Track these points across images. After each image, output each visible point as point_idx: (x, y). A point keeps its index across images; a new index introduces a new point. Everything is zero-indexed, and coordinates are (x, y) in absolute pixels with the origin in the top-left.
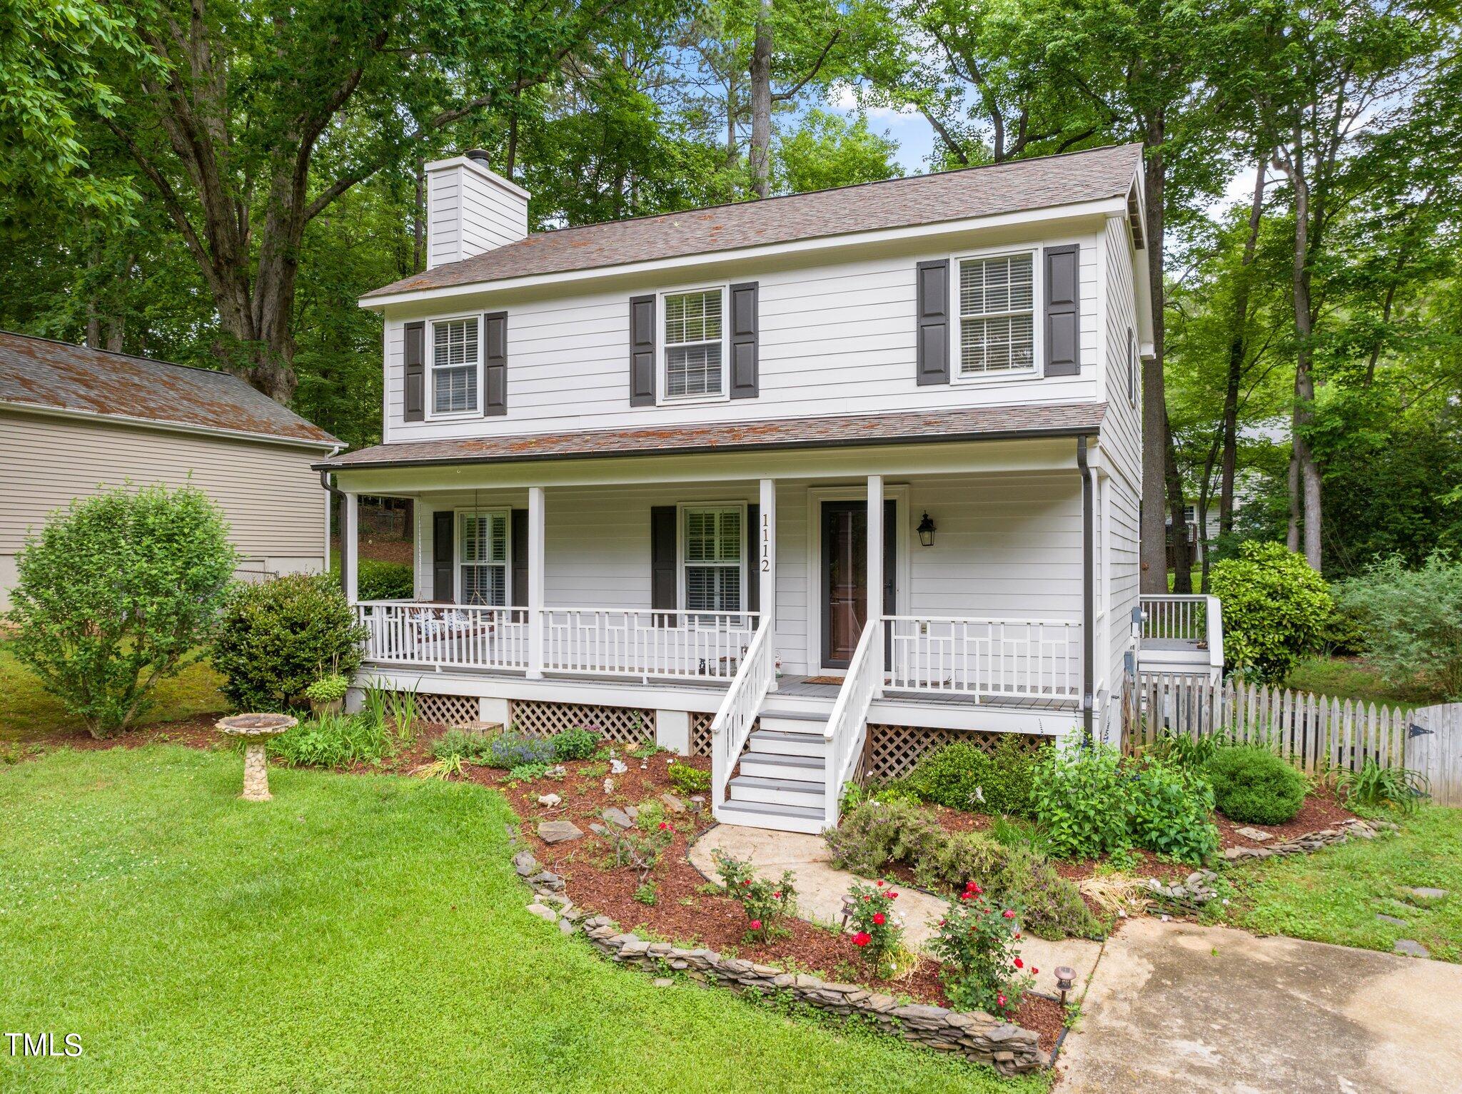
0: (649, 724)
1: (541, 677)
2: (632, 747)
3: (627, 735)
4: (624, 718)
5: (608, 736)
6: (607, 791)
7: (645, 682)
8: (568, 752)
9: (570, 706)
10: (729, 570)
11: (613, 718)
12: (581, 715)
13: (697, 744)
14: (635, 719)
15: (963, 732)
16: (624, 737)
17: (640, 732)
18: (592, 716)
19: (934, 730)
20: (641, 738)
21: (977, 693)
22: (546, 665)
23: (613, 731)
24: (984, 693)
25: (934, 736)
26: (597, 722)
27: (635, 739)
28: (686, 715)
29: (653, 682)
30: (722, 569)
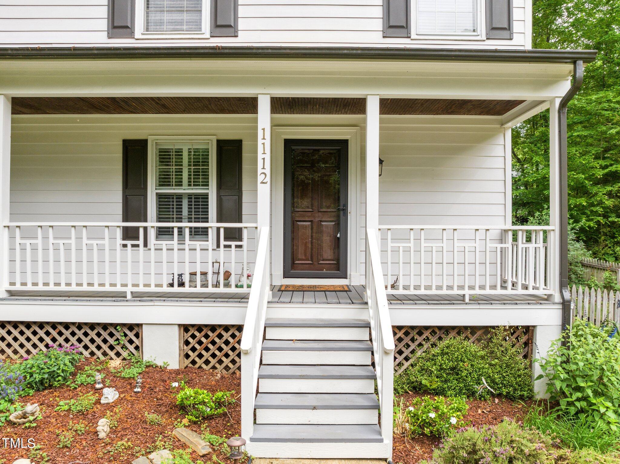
0: (134, 339)
1: (5, 295)
2: (115, 363)
3: (108, 351)
4: (105, 334)
5: (86, 353)
6: (102, 435)
7: (129, 297)
8: (42, 381)
9: (41, 325)
10: (197, 197)
11: (93, 334)
12: (54, 333)
13: (187, 356)
14: (117, 335)
15: (453, 328)
16: (105, 354)
17: (124, 347)
18: (67, 333)
19: (427, 328)
20: (125, 354)
21: (467, 292)
22: (12, 284)
23: (93, 348)
24: (472, 292)
25: (427, 334)
26: (73, 340)
27: (118, 354)
28: (177, 328)
29: (138, 296)
30: (190, 196)
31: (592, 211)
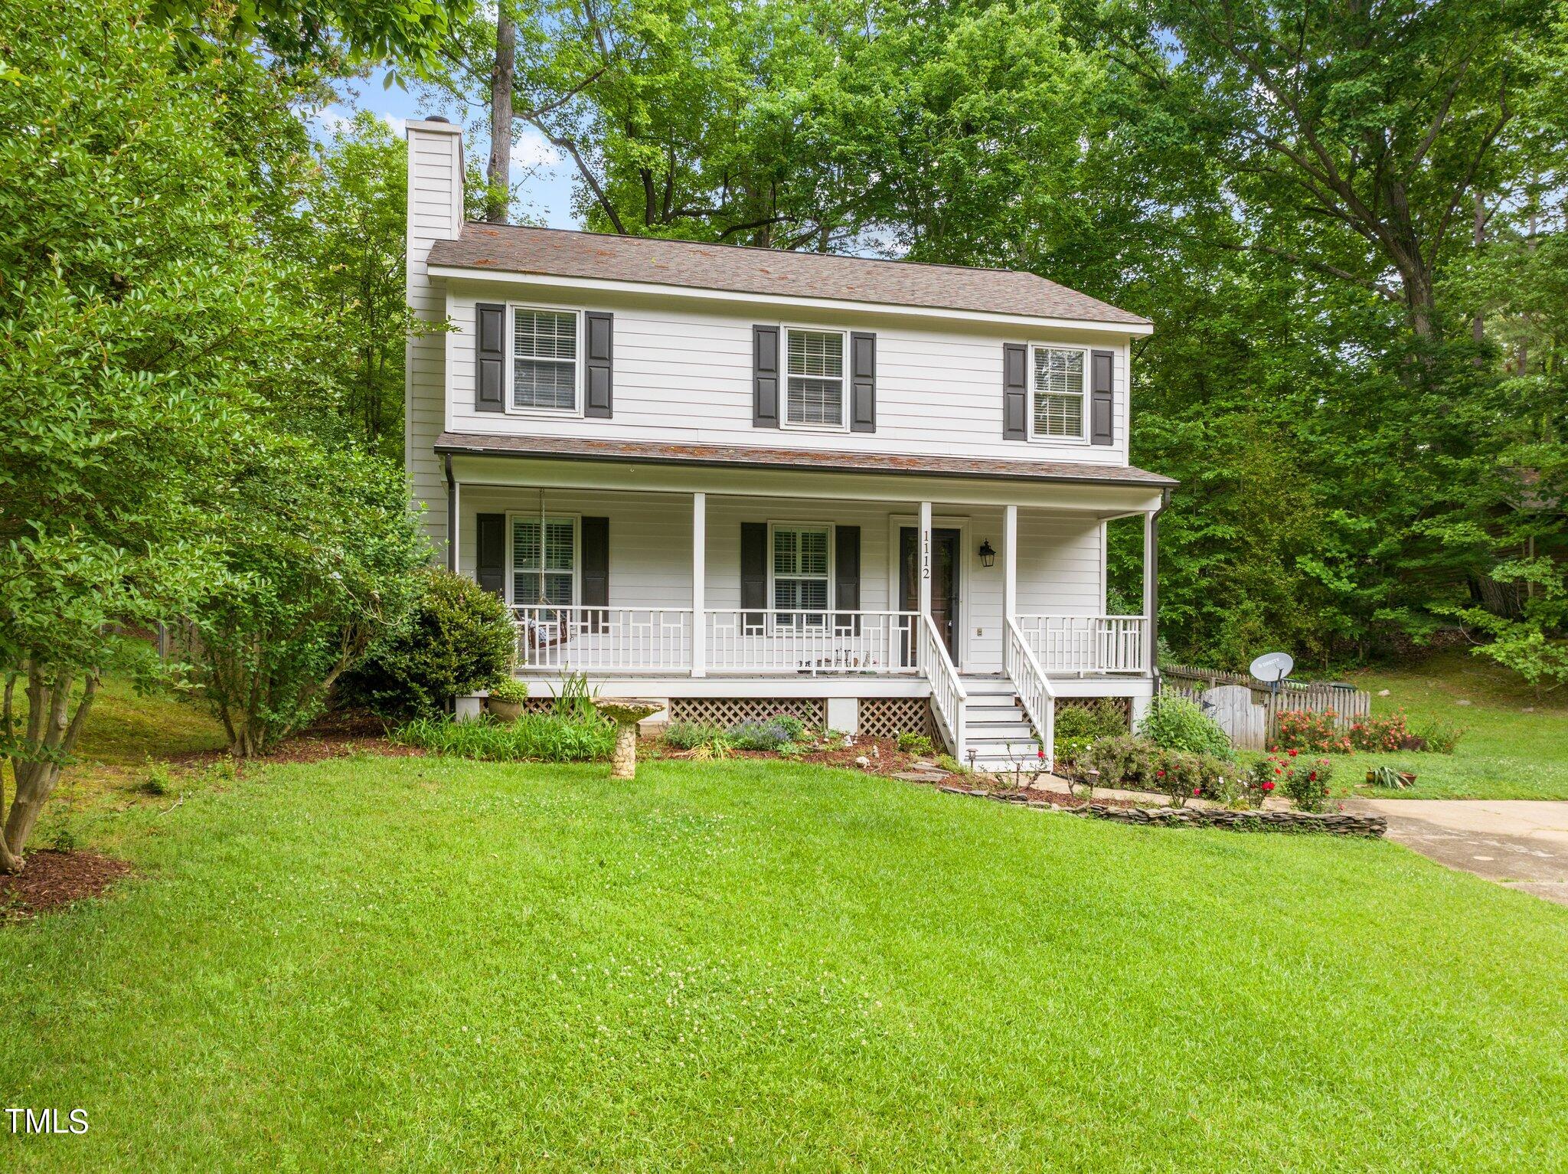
1: (705, 674)
7: (814, 674)
10: (815, 583)
13: (862, 726)
15: (1071, 699)
21: (1082, 670)
28: (854, 701)
29: (823, 674)
30: (805, 583)
31: (1177, 595)
